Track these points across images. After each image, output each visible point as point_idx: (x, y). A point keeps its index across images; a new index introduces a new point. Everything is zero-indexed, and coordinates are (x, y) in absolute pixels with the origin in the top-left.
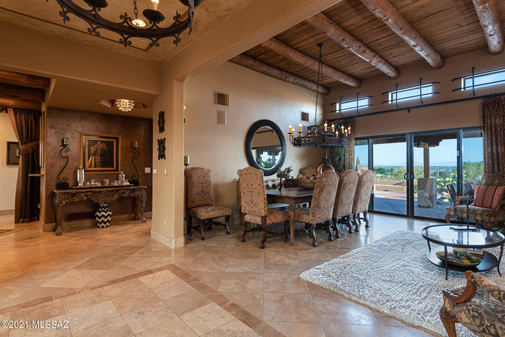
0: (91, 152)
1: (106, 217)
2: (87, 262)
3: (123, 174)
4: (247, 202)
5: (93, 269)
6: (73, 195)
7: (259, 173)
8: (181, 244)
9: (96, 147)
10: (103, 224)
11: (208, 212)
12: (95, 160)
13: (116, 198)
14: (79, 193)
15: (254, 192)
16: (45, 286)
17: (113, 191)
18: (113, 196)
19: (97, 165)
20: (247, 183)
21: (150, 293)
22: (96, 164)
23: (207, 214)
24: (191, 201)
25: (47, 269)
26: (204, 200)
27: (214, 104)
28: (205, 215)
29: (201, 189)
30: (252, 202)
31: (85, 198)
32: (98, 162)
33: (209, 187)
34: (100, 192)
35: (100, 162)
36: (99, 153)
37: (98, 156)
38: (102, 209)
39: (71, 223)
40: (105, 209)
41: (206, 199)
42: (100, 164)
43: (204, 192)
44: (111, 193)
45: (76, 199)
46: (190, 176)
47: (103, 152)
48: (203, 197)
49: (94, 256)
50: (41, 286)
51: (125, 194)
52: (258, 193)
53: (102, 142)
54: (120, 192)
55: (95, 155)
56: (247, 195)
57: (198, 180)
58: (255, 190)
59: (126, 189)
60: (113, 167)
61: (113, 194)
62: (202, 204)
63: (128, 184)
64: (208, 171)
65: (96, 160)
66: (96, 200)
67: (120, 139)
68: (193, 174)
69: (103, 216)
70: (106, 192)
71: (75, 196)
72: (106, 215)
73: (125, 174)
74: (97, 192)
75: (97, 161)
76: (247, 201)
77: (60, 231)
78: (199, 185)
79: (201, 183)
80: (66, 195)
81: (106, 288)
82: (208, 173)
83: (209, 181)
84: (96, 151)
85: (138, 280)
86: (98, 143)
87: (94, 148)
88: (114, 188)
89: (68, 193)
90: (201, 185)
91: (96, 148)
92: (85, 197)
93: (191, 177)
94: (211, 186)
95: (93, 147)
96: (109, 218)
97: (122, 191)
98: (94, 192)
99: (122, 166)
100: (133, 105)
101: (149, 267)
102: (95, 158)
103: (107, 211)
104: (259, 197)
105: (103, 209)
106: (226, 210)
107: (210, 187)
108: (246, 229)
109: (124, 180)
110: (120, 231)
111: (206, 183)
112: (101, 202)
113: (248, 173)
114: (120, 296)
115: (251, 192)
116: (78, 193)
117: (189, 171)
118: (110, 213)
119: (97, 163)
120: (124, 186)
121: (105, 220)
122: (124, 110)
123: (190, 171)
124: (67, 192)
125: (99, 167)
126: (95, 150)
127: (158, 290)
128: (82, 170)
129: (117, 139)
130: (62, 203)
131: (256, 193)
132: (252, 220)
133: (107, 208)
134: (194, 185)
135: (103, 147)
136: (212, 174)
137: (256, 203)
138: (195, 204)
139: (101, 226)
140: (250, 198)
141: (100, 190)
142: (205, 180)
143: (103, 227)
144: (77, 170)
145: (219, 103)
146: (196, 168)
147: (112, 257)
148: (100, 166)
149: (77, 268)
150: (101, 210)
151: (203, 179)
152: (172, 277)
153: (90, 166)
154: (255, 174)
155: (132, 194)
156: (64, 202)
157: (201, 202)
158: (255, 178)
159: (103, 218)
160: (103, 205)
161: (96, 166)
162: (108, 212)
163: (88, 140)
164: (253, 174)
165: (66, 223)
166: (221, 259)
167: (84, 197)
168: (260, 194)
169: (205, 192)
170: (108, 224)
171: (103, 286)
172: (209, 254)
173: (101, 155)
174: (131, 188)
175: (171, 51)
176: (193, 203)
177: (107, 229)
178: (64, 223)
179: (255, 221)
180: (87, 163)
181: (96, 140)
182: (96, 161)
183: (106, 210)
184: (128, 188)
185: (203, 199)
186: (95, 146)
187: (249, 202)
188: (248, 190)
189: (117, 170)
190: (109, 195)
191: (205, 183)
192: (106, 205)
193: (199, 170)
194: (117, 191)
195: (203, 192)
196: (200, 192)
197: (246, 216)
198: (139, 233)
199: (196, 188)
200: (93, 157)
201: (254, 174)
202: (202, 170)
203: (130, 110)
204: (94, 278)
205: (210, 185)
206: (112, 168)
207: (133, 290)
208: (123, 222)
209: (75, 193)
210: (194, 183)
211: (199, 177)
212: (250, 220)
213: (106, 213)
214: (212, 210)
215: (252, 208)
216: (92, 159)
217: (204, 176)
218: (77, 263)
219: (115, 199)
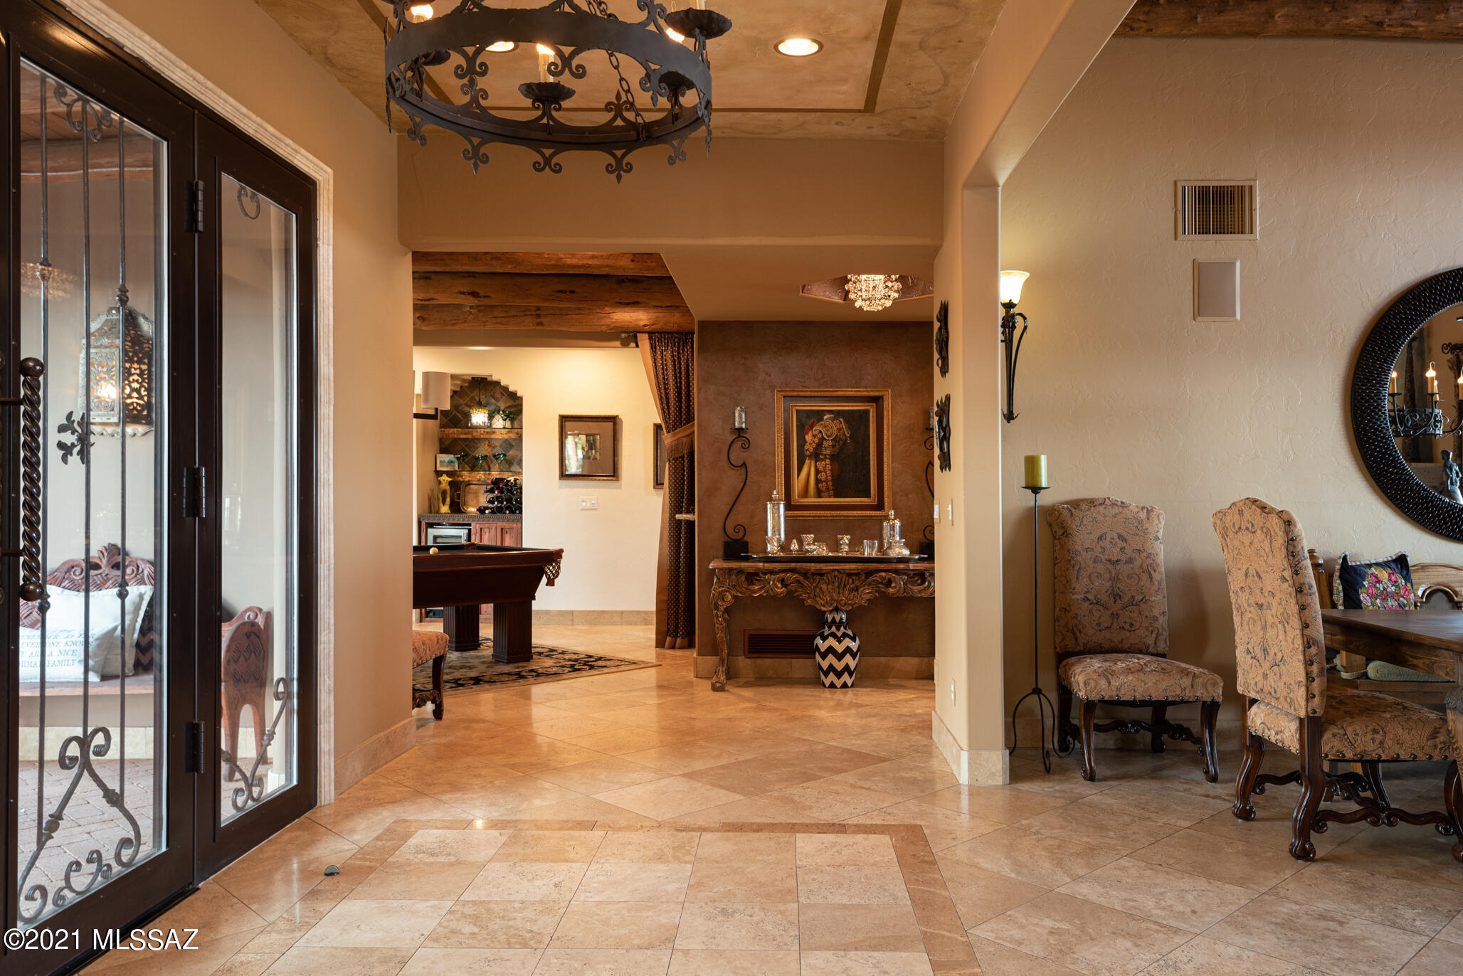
0: (806, 447)
1: (840, 657)
2: (722, 767)
3: (894, 520)
4: (1251, 650)
5: (721, 787)
6: (752, 577)
7: (1275, 526)
8: (994, 774)
9: (820, 432)
10: (832, 677)
11: (1107, 674)
12: (817, 472)
13: (868, 597)
14: (766, 572)
15: (1269, 608)
16: (601, 799)
17: (858, 574)
18: (857, 589)
19: (824, 489)
20: (1244, 568)
21: (790, 875)
22: (820, 485)
23: (1103, 683)
24: (1066, 626)
25: (633, 765)
26: (1123, 628)
27: (1176, 239)
28: (1093, 684)
29: (1109, 584)
30: (1265, 651)
31: (780, 590)
32: (826, 481)
33: (1145, 577)
34: (821, 574)
35: (830, 478)
36: (828, 452)
37: (824, 460)
38: (830, 628)
39: (759, 661)
40: (838, 629)
41: (1131, 625)
42: (831, 487)
43: (1120, 597)
44: (851, 581)
45: (757, 591)
46: (1062, 531)
47: (838, 447)
48: (1115, 616)
49: (748, 757)
50: (596, 796)
51: (893, 585)
52: (1282, 614)
53: (838, 414)
54: (876, 577)
55: (816, 456)
56: (1251, 618)
57: (1098, 550)
58: (1270, 599)
59: (897, 572)
60: (868, 495)
61: (857, 583)
62: (1113, 645)
63: (906, 552)
64: (1143, 515)
65: (821, 472)
66: (809, 597)
67: (888, 403)
68: (1074, 525)
69: (830, 650)
70: (836, 573)
71: (757, 580)
72: (840, 648)
73: (901, 521)
74: (814, 574)
75: (822, 476)
76: (1250, 647)
77: (722, 678)
78: (1100, 568)
79: (1109, 561)
80: (733, 577)
81: (707, 837)
82: (1141, 522)
83: (1145, 554)
84: (819, 445)
85: (793, 839)
86: (825, 417)
87: (814, 436)
88: (860, 566)
89: (740, 571)
90: (1110, 567)
91: (820, 436)
92: (779, 585)
93: (1067, 536)
94: (1156, 576)
95: (810, 434)
96: (848, 659)
97: (883, 574)
98: (805, 574)
99: (894, 494)
100: (897, 285)
101: (847, 817)
102: (816, 466)
103: (845, 635)
104: (1285, 632)
105: (834, 629)
106: (1195, 676)
107: (1151, 578)
108: (1255, 766)
109: (898, 538)
110: (867, 705)
111: (1130, 561)
112: (824, 606)
113: (1243, 527)
114: (717, 862)
115: (1260, 606)
116: (763, 573)
117: (1060, 514)
118: (854, 646)
119: (821, 482)
120: (889, 561)
121: (839, 666)
122: (868, 309)
123: (1065, 513)
124: (735, 567)
125: (830, 497)
126: (816, 440)
127: (813, 877)
128: (778, 504)
129: (877, 400)
130: (723, 600)
131: (1274, 612)
132: (1269, 730)
133: (845, 628)
134: (1077, 568)
135: (840, 430)
136: (1160, 527)
137: (1279, 657)
138: (1082, 639)
139: (827, 682)
140: (1261, 634)
141: (819, 566)
142: (1127, 551)
143: (832, 686)
144: (766, 505)
145: (1203, 230)
146: (1091, 502)
147: (785, 767)
148: (831, 492)
149: (690, 776)
150: (826, 632)
151: (1120, 544)
152: (881, 858)
153: (805, 493)
154: (1265, 530)
155: (916, 588)
156: (729, 597)
157: (1107, 634)
158: (1266, 545)
159: (831, 659)
160: (834, 618)
161: (819, 494)
162: (847, 639)
163: (797, 411)
164: (1259, 532)
165: (748, 661)
166: (1090, 852)
167: (777, 587)
168: (1289, 618)
169: (1126, 598)
170: (846, 677)
171: (703, 830)
172: (1062, 827)
173: (833, 458)
174: (911, 566)
175: (939, 90)
176: (1075, 635)
177: (845, 694)
178: (741, 658)
179: (1279, 737)
180: (798, 484)
181: (818, 411)
182: (819, 476)
183: (839, 634)
184: (901, 566)
185: (1115, 626)
186: (817, 428)
187: (1259, 654)
188: (1252, 601)
189: (880, 506)
190: (845, 586)
191: (1126, 562)
192: (841, 619)
193: (1101, 508)
194: (869, 574)
195: (1116, 596)
196: (1104, 598)
197: (1254, 709)
198: (914, 720)
199: (1085, 581)
200: (813, 463)
201: (1262, 528)
202: (1116, 510)
203: (888, 303)
204: (704, 807)
205: (1149, 570)
206: (866, 499)
207: (760, 858)
208: (899, 682)
209: (756, 574)
210: (1079, 558)
211: (1100, 538)
212: (1264, 730)
213: (840, 642)
214: (1129, 671)
215: (1265, 676)
216: (809, 468)
217: (1124, 534)
218: (698, 765)
219: (862, 598)
